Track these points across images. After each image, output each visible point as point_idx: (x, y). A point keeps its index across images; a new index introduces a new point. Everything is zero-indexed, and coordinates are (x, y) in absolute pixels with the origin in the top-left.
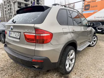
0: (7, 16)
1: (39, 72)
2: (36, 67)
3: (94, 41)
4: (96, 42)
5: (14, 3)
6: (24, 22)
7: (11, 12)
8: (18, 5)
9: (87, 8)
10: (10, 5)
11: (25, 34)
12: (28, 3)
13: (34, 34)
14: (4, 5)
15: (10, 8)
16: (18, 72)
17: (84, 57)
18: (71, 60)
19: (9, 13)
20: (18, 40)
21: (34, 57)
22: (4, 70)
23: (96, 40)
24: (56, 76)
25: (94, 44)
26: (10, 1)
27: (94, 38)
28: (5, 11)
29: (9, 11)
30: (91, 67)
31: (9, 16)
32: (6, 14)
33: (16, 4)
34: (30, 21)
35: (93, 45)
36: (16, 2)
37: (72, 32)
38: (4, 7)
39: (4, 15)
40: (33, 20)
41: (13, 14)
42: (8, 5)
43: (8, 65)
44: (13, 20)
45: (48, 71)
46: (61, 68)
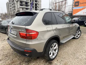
0: (12, 12)
1: (32, 59)
2: (27, 55)
3: (79, 34)
4: (80, 35)
5: (17, 2)
6: (19, 24)
7: (14, 9)
8: (20, 3)
9: (77, 4)
10: (14, 3)
11: (20, 32)
12: (28, 1)
13: (26, 33)
14: (9, 4)
15: (14, 6)
16: (17, 58)
17: (67, 48)
18: (55, 50)
19: (13, 10)
20: (16, 36)
21: (26, 48)
22: (7, 56)
23: (80, 33)
24: (43, 61)
25: (79, 37)
26: (14, 1)
27: (78, 32)
28: (10, 8)
29: (14, 8)
30: (71, 56)
31: (13, 12)
32: (11, 11)
33: (19, 3)
34: (23, 24)
35: (77, 38)
36: (18, 1)
37: (55, 30)
38: (9, 5)
39: (9, 11)
40: (24, 23)
41: (16, 11)
42: (12, 3)
43: (10, 52)
44: (13, 22)
45: (38, 58)
46: (46, 56)
